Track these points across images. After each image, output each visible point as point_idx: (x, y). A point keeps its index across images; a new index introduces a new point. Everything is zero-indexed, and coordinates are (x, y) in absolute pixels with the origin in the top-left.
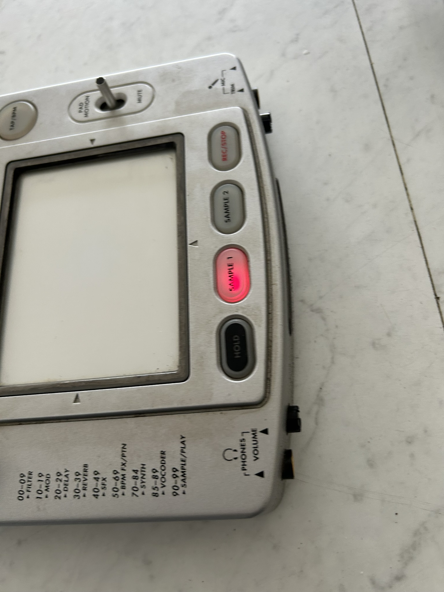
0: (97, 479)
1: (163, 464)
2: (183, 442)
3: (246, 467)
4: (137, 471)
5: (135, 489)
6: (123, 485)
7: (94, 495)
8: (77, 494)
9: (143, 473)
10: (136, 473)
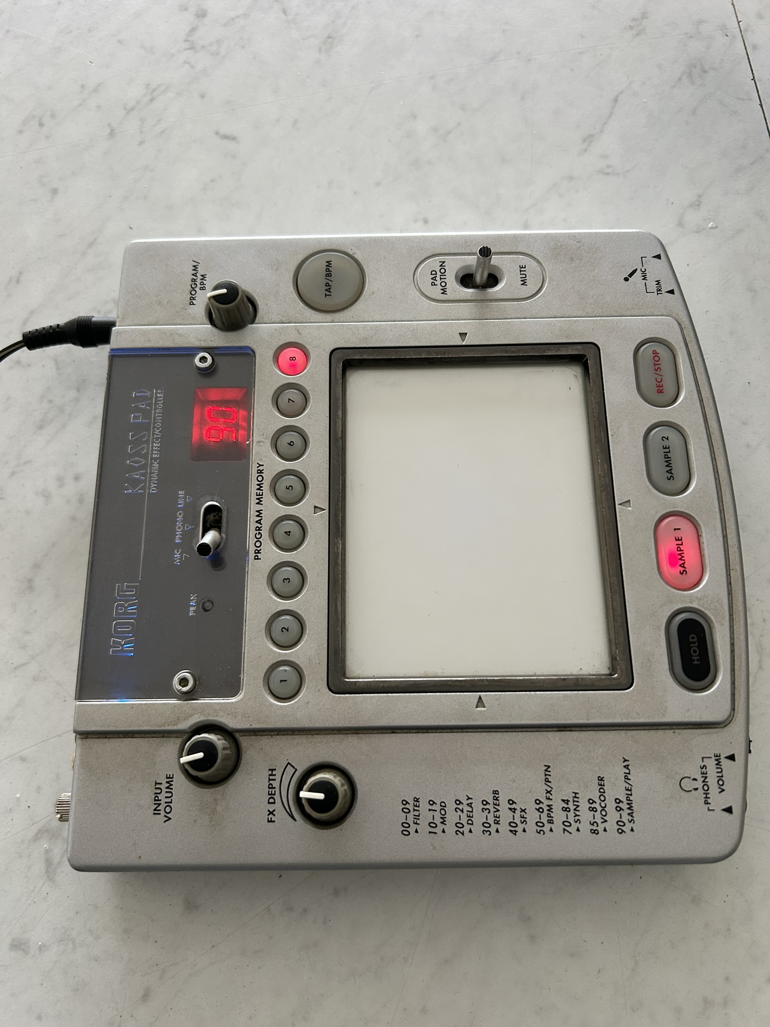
0: (514, 810)
1: (602, 793)
2: (626, 767)
3: (709, 801)
4: (568, 801)
5: (566, 824)
6: (550, 819)
7: (511, 831)
8: (486, 829)
9: (575, 803)
10: (567, 804)
